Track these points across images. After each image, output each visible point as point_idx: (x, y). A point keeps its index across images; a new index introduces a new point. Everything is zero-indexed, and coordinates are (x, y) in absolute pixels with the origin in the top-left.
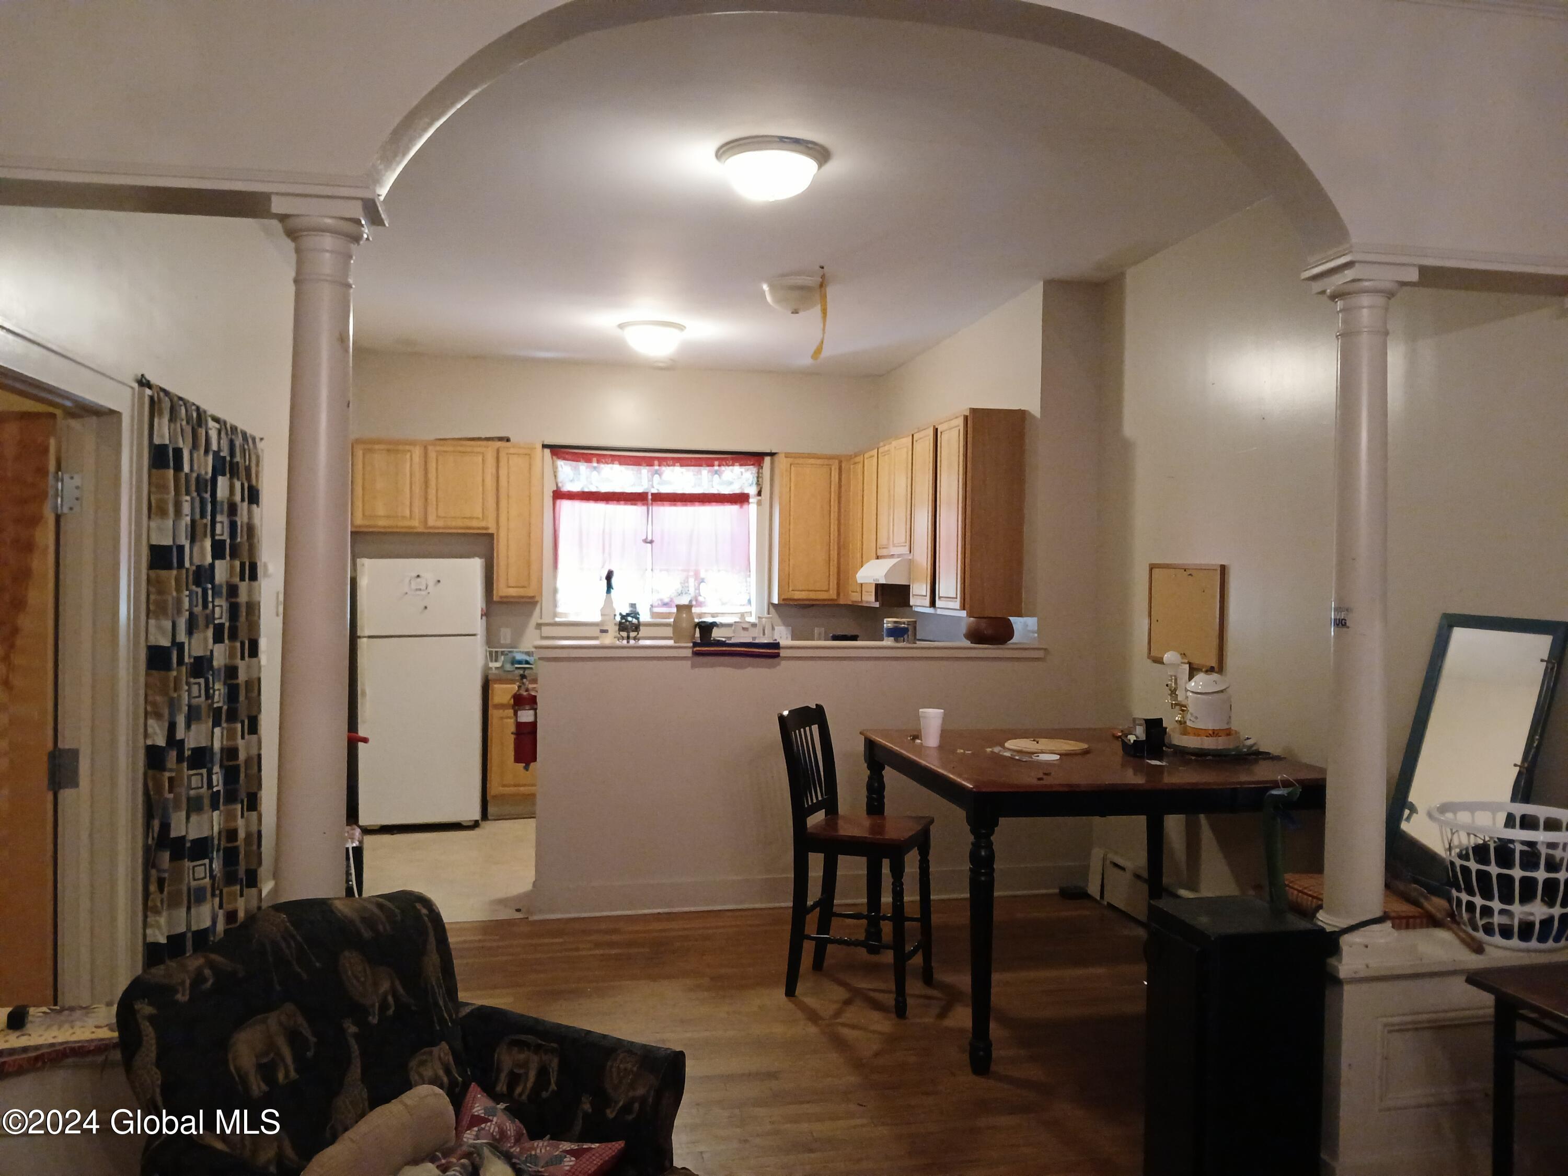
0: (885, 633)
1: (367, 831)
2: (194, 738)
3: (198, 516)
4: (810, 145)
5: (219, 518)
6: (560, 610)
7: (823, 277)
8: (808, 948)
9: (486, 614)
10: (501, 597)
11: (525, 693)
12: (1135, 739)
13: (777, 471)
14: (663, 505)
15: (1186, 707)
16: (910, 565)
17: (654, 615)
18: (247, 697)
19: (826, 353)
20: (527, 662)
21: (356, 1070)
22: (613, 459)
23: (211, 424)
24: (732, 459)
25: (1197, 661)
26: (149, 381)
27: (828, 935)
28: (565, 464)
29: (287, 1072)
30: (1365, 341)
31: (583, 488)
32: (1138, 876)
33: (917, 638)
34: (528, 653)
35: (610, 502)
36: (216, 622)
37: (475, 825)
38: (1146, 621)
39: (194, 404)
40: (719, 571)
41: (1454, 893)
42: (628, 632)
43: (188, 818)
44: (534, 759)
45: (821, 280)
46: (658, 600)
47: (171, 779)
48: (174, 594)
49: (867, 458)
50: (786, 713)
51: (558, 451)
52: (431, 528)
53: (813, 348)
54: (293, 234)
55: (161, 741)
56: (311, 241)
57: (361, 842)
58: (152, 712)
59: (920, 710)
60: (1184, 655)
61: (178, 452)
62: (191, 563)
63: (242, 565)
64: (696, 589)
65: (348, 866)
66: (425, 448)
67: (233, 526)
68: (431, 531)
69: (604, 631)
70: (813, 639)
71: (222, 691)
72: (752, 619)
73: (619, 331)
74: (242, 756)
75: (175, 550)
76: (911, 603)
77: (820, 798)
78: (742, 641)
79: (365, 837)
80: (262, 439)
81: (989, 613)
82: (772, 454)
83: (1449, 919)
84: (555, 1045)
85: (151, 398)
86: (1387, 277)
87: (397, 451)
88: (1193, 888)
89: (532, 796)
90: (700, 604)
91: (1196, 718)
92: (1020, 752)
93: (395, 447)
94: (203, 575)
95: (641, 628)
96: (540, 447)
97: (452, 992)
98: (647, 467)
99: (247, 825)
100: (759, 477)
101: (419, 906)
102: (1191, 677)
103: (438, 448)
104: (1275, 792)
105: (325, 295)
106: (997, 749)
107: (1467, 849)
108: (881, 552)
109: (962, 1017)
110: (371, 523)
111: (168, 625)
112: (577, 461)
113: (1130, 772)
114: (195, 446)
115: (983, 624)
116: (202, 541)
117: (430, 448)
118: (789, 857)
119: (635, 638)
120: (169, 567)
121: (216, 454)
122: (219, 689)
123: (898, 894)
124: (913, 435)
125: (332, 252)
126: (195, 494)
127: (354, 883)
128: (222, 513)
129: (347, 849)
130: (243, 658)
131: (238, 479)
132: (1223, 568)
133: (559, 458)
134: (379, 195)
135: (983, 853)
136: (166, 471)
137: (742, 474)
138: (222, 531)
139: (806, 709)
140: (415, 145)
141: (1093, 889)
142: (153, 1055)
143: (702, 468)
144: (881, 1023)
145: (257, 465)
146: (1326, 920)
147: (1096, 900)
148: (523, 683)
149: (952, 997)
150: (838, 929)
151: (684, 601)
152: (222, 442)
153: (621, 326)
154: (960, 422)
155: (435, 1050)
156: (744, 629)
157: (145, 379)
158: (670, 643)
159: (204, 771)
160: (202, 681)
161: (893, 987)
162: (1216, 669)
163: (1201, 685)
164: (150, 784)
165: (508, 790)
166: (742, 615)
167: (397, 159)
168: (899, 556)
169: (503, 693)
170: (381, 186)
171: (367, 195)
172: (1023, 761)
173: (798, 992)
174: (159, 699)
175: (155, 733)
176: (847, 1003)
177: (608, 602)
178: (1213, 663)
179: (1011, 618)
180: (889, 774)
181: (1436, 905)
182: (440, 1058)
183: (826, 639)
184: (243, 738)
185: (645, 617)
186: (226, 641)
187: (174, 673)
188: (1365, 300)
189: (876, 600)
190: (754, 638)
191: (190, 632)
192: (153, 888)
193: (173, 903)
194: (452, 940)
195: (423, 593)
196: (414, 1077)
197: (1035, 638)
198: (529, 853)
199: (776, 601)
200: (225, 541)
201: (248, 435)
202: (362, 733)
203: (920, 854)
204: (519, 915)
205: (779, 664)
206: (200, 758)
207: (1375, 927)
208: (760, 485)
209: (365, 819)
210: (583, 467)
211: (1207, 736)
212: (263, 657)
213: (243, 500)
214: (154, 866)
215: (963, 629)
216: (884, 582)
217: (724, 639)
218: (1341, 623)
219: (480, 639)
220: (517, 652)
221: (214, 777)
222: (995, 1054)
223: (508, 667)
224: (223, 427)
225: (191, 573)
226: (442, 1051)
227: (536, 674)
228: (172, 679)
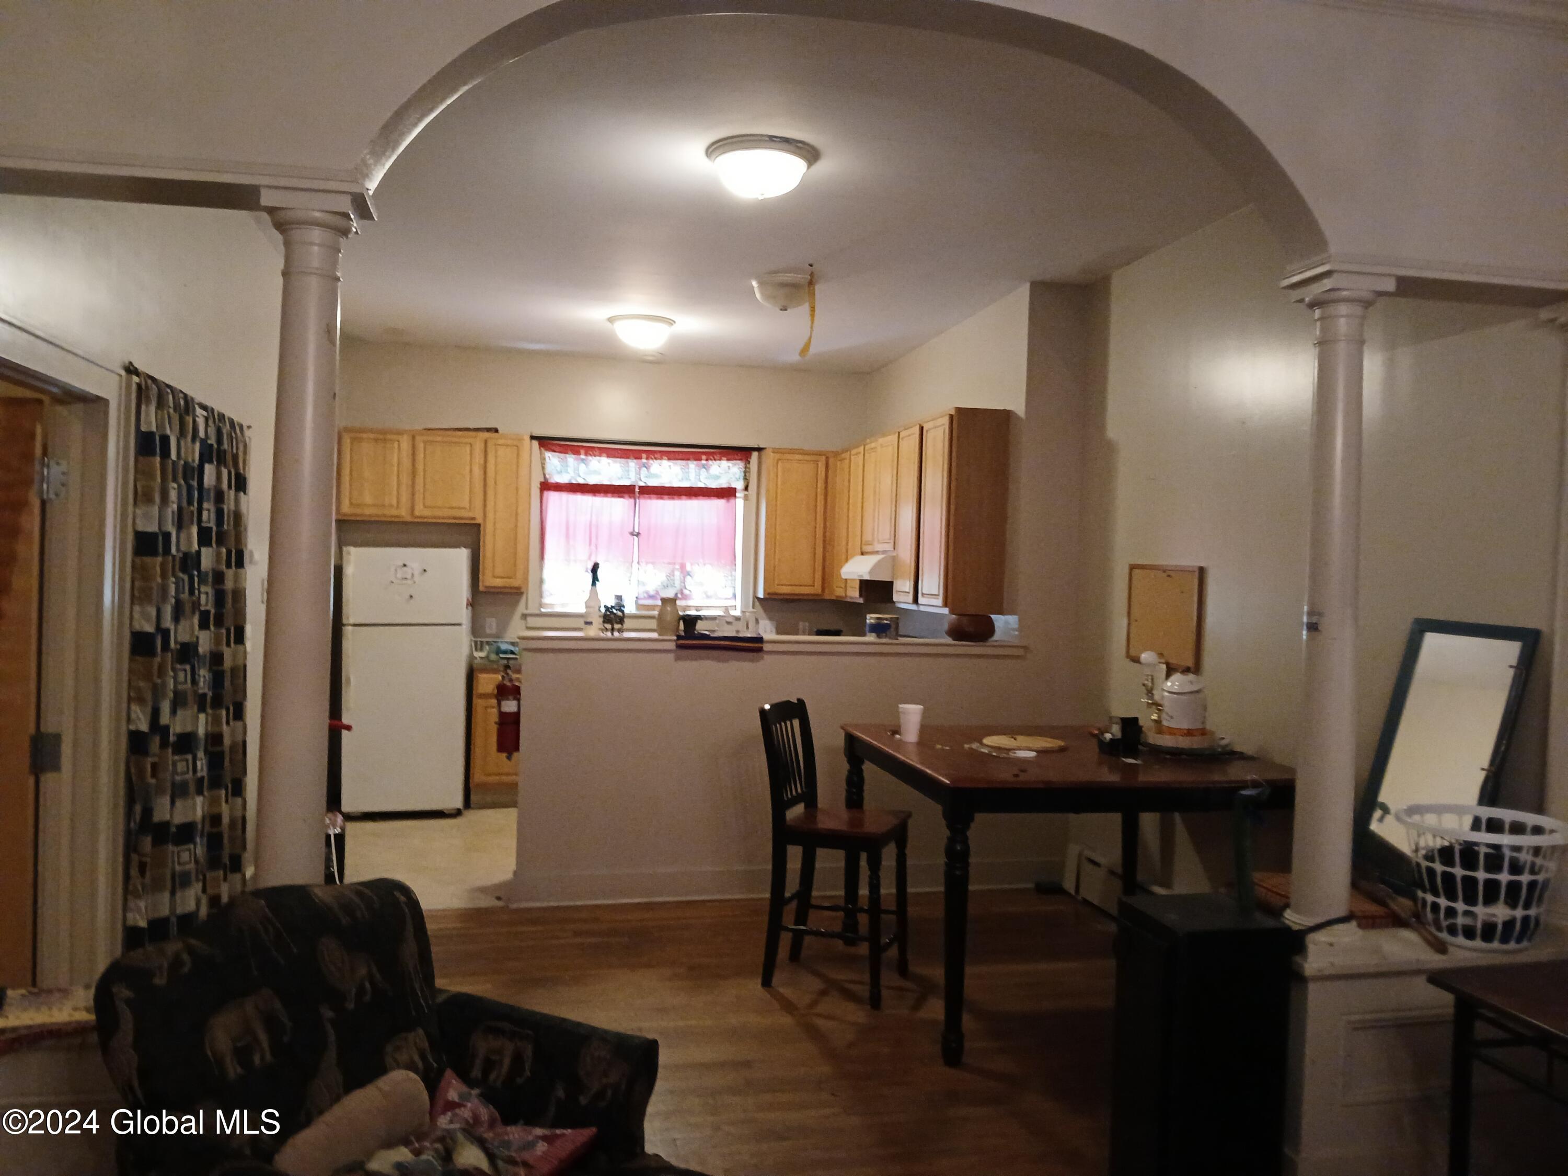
0: (867, 629)
1: (349, 817)
2: (178, 724)
3: (185, 504)
4: (800, 145)
5: (205, 505)
6: (546, 600)
7: (812, 274)
8: (785, 940)
9: (472, 604)
10: (487, 587)
11: (509, 684)
12: (1111, 737)
13: (764, 467)
14: (650, 498)
15: (1162, 707)
16: (894, 561)
17: (639, 606)
18: (232, 683)
19: (813, 350)
20: (512, 652)
21: (331, 1055)
22: (602, 452)
23: (199, 411)
24: (720, 453)
25: (1173, 661)
26: (136, 369)
27: (804, 925)
28: (553, 456)
29: (263, 1056)
30: (1342, 350)
31: (570, 480)
32: (1112, 872)
33: (901, 633)
34: (513, 644)
35: (597, 494)
36: (203, 608)
37: (457, 813)
38: (1125, 622)
39: (181, 392)
40: (705, 565)
41: (1420, 894)
42: (612, 625)
43: (173, 803)
44: (517, 748)
45: (810, 277)
46: (644, 592)
47: (154, 766)
48: (159, 580)
49: (854, 455)
50: (767, 707)
51: (546, 442)
52: (418, 517)
53: (801, 345)
54: (281, 226)
55: (144, 727)
56: (297, 234)
57: (343, 829)
58: (136, 697)
59: (901, 706)
60: (1161, 655)
61: (165, 440)
62: (178, 550)
63: (229, 553)
64: (681, 582)
65: (329, 853)
66: (414, 437)
67: (220, 513)
68: (419, 520)
69: (590, 623)
70: (797, 634)
71: (207, 678)
72: (737, 613)
73: (609, 324)
74: (227, 741)
75: (160, 538)
76: (894, 599)
77: (799, 790)
78: (726, 635)
79: (346, 823)
80: (249, 427)
81: (972, 611)
82: (759, 450)
83: (1414, 919)
84: (530, 1032)
85: (139, 386)
86: (1364, 287)
87: (385, 441)
88: (1167, 884)
89: (514, 786)
90: (685, 597)
91: (1172, 717)
92: (999, 749)
93: (383, 436)
94: (190, 562)
95: (625, 620)
96: (527, 438)
97: (429, 978)
98: (635, 461)
99: (231, 810)
100: (746, 472)
101: (397, 894)
102: (1168, 676)
103: (425, 438)
104: (1244, 792)
105: (312, 287)
106: (975, 746)
107: (1433, 851)
108: (867, 548)
109: (936, 1009)
110: (359, 511)
111: (153, 612)
112: (565, 453)
113: (1105, 770)
114: (182, 433)
115: (965, 620)
116: (189, 528)
117: (418, 438)
118: (768, 849)
119: (620, 631)
120: (154, 553)
121: (203, 442)
122: (204, 674)
123: (875, 887)
124: (899, 433)
125: (319, 245)
126: (182, 482)
127: (335, 869)
128: (208, 500)
129: (328, 836)
130: (228, 645)
131: (225, 466)
132: (1202, 571)
133: (546, 450)
134: (368, 189)
135: (959, 848)
136: (151, 459)
137: (729, 469)
138: (209, 517)
139: (788, 703)
140: (404, 140)
141: (1069, 885)
142: (130, 1039)
143: (689, 462)
144: (857, 1014)
145: (245, 453)
146: (1293, 918)
147: (1069, 894)
148: (507, 674)
149: (926, 989)
150: (816, 921)
151: (670, 594)
152: (209, 429)
153: (611, 320)
154: (946, 420)
155: (411, 1036)
156: (728, 623)
157: (133, 366)
158: (654, 635)
159: (190, 757)
160: (188, 667)
161: (866, 977)
162: (1192, 670)
163: (1177, 685)
164: (133, 770)
165: (493, 779)
166: (726, 609)
167: (387, 153)
168: (884, 552)
169: (487, 682)
170: (371, 180)
171: (355, 189)
172: (1002, 757)
173: (775, 981)
174: (142, 684)
175: (139, 719)
176: (823, 993)
177: (594, 594)
178: (1190, 663)
179: (993, 616)
180: (868, 768)
181: (1402, 905)
182: (415, 1043)
183: (809, 634)
184: (228, 723)
185: (630, 608)
186: (212, 628)
187: (158, 659)
188: (1343, 309)
189: (861, 595)
190: (738, 632)
191: (176, 619)
192: (134, 872)
193: (157, 886)
194: (430, 926)
195: (409, 582)
196: (389, 1060)
197: (1017, 635)
198: (511, 843)
199: (761, 595)
200: (211, 528)
201: (235, 422)
202: (345, 720)
203: (897, 847)
204: (500, 904)
205: (762, 658)
206: (186, 743)
207: (1341, 927)
208: (747, 479)
209: (348, 805)
210: (571, 459)
211: (1182, 736)
212: (249, 645)
213: (230, 487)
214: (136, 850)
215: (946, 627)
216: (869, 579)
217: (707, 633)
218: (1313, 627)
219: (465, 628)
220: (502, 642)
221: (199, 764)
222: (967, 1045)
223: (493, 657)
224: (210, 414)
225: (178, 560)
226: (418, 1037)
227: (520, 665)
228: (156, 667)
